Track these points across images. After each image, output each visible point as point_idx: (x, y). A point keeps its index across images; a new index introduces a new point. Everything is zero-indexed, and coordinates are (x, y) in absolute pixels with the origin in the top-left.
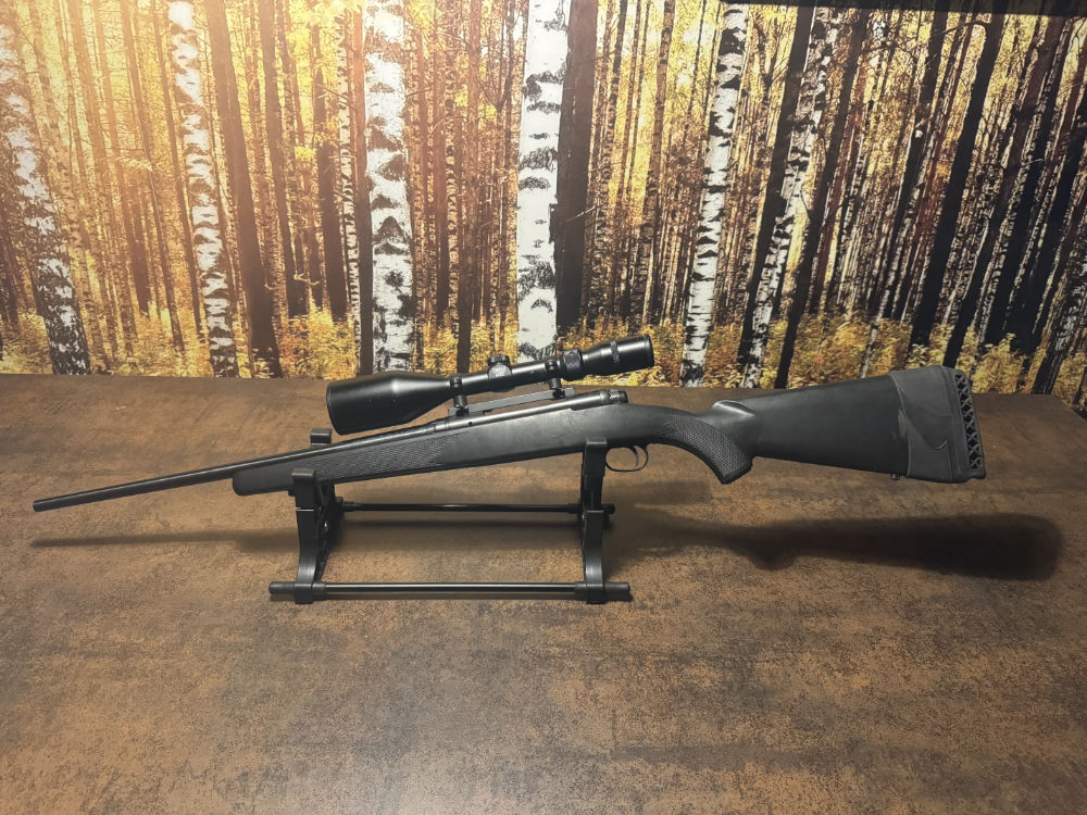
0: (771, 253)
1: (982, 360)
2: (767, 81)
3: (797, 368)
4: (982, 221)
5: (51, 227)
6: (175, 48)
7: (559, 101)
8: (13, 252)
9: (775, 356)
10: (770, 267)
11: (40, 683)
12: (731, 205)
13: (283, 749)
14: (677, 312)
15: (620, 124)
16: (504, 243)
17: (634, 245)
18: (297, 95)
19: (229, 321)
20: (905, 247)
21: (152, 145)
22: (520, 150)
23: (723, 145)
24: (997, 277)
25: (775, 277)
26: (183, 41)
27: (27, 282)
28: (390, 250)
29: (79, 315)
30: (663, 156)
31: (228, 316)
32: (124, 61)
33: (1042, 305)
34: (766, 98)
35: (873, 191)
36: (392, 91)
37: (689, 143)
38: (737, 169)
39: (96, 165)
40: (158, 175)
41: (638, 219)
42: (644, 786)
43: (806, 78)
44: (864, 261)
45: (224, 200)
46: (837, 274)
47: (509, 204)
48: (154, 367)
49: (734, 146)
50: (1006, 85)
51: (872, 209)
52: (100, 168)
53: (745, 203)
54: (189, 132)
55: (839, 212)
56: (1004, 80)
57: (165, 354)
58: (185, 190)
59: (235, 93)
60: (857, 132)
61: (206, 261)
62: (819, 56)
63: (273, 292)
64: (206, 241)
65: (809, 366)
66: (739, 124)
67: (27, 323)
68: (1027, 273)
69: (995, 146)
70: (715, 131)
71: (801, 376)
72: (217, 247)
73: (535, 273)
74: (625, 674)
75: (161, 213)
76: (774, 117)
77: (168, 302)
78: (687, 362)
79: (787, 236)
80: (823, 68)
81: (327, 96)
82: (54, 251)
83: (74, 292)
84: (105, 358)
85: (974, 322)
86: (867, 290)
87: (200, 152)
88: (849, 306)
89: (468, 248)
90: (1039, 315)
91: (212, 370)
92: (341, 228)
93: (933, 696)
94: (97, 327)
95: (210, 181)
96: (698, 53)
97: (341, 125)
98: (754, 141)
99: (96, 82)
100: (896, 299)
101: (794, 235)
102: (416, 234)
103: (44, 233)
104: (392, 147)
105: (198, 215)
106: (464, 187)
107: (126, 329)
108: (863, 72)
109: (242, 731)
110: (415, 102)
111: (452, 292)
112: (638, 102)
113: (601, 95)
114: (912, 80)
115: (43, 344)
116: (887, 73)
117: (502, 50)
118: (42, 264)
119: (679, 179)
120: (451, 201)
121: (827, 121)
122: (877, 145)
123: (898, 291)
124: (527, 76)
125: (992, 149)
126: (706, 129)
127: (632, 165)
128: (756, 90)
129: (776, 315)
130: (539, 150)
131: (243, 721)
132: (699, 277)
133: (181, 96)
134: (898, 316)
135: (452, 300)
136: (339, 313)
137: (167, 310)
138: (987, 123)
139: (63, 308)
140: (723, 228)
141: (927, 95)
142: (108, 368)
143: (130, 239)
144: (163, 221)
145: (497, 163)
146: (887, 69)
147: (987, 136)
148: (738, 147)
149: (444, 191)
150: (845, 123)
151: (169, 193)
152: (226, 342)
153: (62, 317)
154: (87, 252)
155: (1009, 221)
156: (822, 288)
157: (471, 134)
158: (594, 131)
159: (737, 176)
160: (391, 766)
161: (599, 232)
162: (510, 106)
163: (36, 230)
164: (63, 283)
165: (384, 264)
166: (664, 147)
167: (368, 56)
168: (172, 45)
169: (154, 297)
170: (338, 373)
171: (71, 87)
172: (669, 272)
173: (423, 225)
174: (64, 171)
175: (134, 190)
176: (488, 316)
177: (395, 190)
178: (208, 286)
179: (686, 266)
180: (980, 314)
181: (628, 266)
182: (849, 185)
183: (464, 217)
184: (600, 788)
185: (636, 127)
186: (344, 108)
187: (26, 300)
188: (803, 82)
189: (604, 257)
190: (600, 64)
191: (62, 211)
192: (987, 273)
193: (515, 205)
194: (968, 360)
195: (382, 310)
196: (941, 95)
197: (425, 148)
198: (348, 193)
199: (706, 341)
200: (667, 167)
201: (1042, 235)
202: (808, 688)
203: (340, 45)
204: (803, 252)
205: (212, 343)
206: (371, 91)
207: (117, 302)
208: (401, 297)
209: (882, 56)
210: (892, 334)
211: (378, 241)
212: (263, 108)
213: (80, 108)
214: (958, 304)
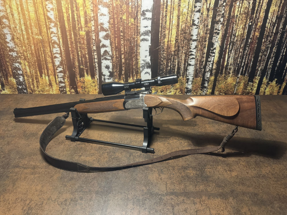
0: (210, 58)
1: (268, 86)
2: (208, 10)
3: (217, 89)
4: (268, 48)
5: (16, 55)
6: (47, 5)
7: (151, 17)
8: (6, 62)
9: (211, 86)
10: (209, 61)
11: (12, 176)
12: (198, 45)
13: (76, 193)
14: (184, 74)
15: (168, 23)
16: (137, 57)
17: (172, 56)
18: (80, 17)
19: (64, 79)
20: (246, 55)
21: (42, 32)
22: (141, 31)
23: (196, 28)
24: (272, 63)
25: (211, 64)
26: (49, 3)
27: (10, 70)
28: (106, 59)
29: (24, 78)
30: (179, 31)
31: (63, 78)
32: (33, 9)
33: (284, 71)
34: (208, 15)
35: (238, 40)
36: (105, 15)
37: (187, 28)
38: (200, 35)
39: (27, 38)
40: (43, 40)
41: (173, 49)
42: (175, 203)
43: (219, 9)
44: (235, 59)
45: (61, 46)
46: (228, 63)
47: (138, 46)
48: (44, 92)
49: (199, 29)
50: (275, 10)
51: (237, 45)
52: (28, 38)
53: (202, 44)
54: (51, 28)
55: (228, 46)
56: (274, 8)
57: (47, 88)
58: (51, 44)
59: (63, 17)
60: (233, 24)
61: (57, 63)
62: (222, 3)
63: (75, 71)
64: (57, 57)
65: (220, 89)
66: (200, 22)
67: (11, 80)
68: (280, 62)
69: (272, 27)
70: (194, 24)
71: (218, 91)
72: (60, 59)
73: (145, 64)
74: (169, 172)
75: (45, 50)
76: (210, 20)
77: (48, 74)
78: (187, 88)
79: (214, 53)
80: (223, 6)
81: (88, 17)
82: (17, 61)
83: (23, 72)
84: (31, 90)
85: (266, 76)
86: (236, 68)
87: (55, 34)
88: (231, 72)
89: (127, 58)
90: (284, 74)
91: (60, 92)
92: (93, 53)
93: (255, 178)
94: (29, 81)
95: (57, 41)
96: (189, 3)
97: (92, 25)
98: (205, 27)
99: (26, 15)
100: (244, 70)
101: (216, 53)
102: (113, 55)
103: (14, 56)
104: (106, 31)
105: (55, 50)
106: (125, 41)
107: (37, 82)
108: (235, 7)
109: (65, 188)
110: (112, 18)
111: (123, 70)
112: (173, 17)
113: (162, 15)
114: (248, 9)
115: (15, 86)
116: (241, 7)
117: (135, 3)
118: (14, 65)
119: (184, 38)
120: (122, 45)
121: (225, 21)
122: (239, 27)
123: (244, 68)
124: (142, 10)
125: (271, 28)
126: (191, 24)
127: (171, 34)
128: (205, 13)
129: (211, 75)
130: (146, 31)
131: (66, 186)
132: (190, 65)
133: (49, 18)
134: (244, 75)
135: (123, 72)
136: (93, 76)
137: (47, 76)
138: (269, 20)
139: (20, 76)
140: (196, 51)
141: (253, 13)
142: (32, 92)
143: (37, 58)
144: (45, 52)
145: (134, 35)
146: (242, 6)
147: (269, 24)
148: (200, 29)
149: (120, 42)
150: (230, 21)
151: (47, 45)
152: (63, 85)
153: (20, 79)
154: (26, 61)
155: (276, 48)
156: (224, 67)
157: (127, 27)
158: (161, 25)
159: (200, 37)
160: (105, 198)
161: (163, 53)
162: (137, 19)
163: (12, 56)
164: (20, 70)
165: (105, 63)
166: (180, 29)
167: (99, 6)
168: (46, 4)
169: (44, 73)
170: (93, 93)
171: (19, 16)
172: (182, 64)
173: (115, 52)
174: (18, 39)
175: (37, 44)
176: (133, 77)
177: (107, 43)
178: (58, 70)
179: (186, 62)
180: (267, 74)
181: (170, 62)
182: (231, 38)
183: (126, 49)
184: (162, 204)
185: (172, 24)
186: (93, 21)
187: (10, 74)
188: (218, 10)
189: (164, 59)
190: (162, 7)
191: (19, 50)
192: (269, 62)
193: (139, 46)
194: (264, 86)
195: (104, 75)
196: (257, 13)
197: (115, 31)
198: (94, 44)
199: (192, 82)
200: (181, 35)
201: (285, 51)
202: (220, 176)
203: (91, 3)
204: (218, 57)
205: (59, 85)
206: (100, 16)
207: (34, 75)
208: (109, 72)
209: (240, 2)
210: (243, 80)
211: (103, 57)
212: (71, 21)
213: (22, 22)
214: (261, 71)
